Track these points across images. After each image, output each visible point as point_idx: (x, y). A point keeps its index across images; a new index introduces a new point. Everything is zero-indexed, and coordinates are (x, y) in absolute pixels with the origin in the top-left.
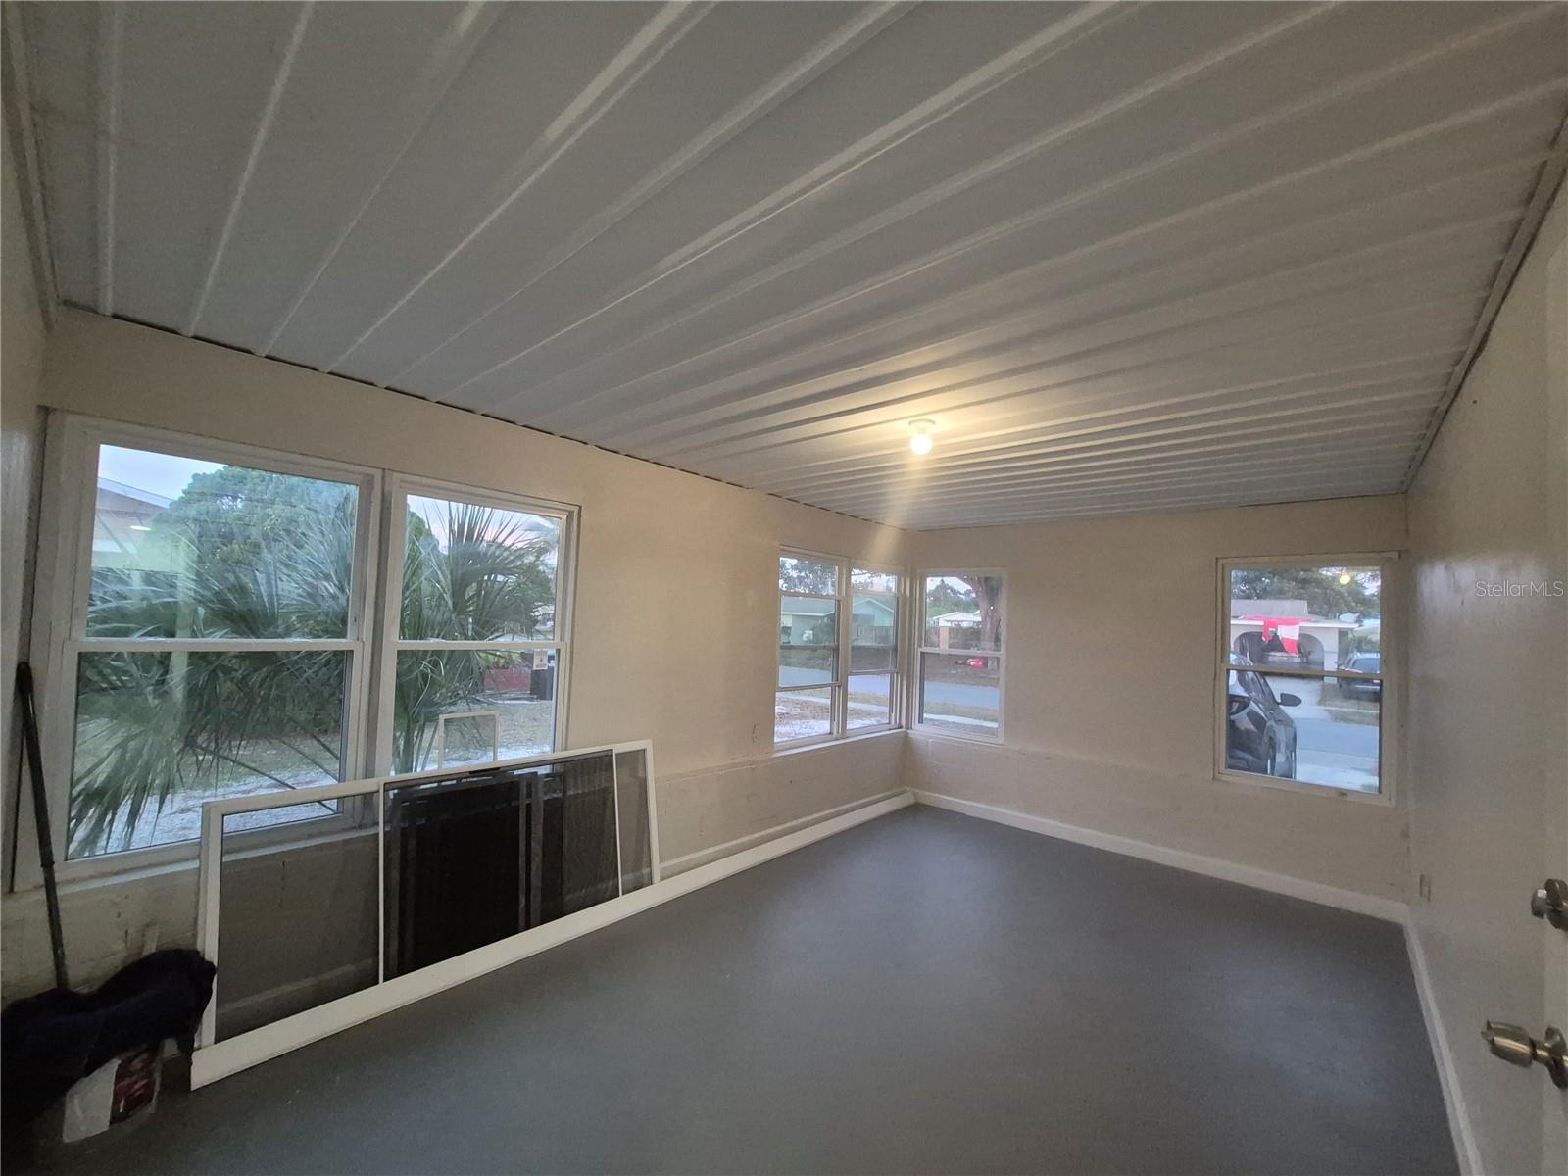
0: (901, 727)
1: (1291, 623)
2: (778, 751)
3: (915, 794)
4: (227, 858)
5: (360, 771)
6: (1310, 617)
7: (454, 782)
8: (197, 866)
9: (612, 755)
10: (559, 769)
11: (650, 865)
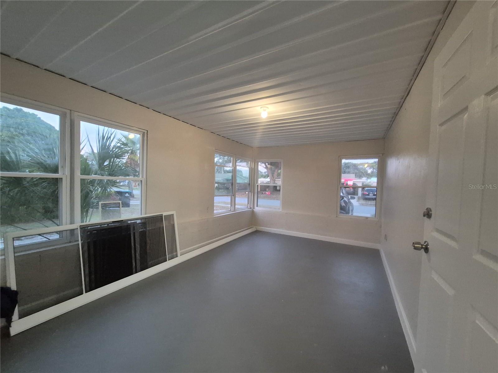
0: (251, 208)
1: (350, 180)
2: (215, 215)
3: (256, 228)
4: (16, 255)
5: (68, 221)
6: (355, 178)
7: (106, 225)
8: (4, 258)
9: (162, 216)
10: (143, 221)
11: (176, 251)
